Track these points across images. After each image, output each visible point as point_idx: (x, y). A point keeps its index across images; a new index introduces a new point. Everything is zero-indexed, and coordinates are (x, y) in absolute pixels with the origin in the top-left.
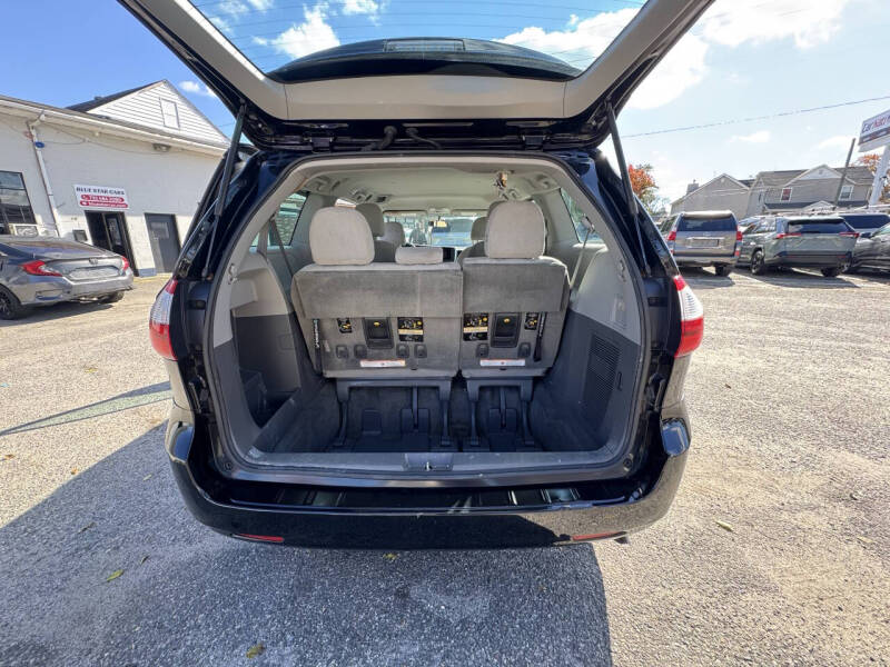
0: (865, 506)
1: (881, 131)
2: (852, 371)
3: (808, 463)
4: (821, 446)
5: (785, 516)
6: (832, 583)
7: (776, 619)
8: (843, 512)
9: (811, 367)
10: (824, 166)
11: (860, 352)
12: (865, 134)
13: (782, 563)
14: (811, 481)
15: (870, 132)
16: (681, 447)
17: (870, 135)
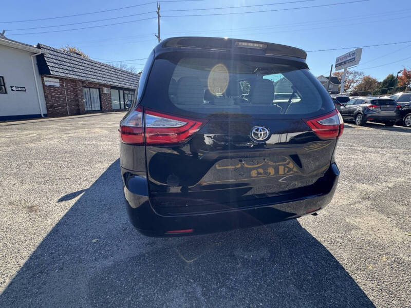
0: (374, 199)
1: (342, 63)
2: (353, 157)
3: (352, 189)
4: (354, 183)
5: (352, 206)
6: (373, 223)
7: (363, 236)
8: (368, 202)
9: (339, 156)
10: (322, 76)
11: (352, 150)
12: (337, 63)
13: (358, 220)
14: (355, 195)
15: (339, 62)
16: (338, 172)
17: (339, 64)
